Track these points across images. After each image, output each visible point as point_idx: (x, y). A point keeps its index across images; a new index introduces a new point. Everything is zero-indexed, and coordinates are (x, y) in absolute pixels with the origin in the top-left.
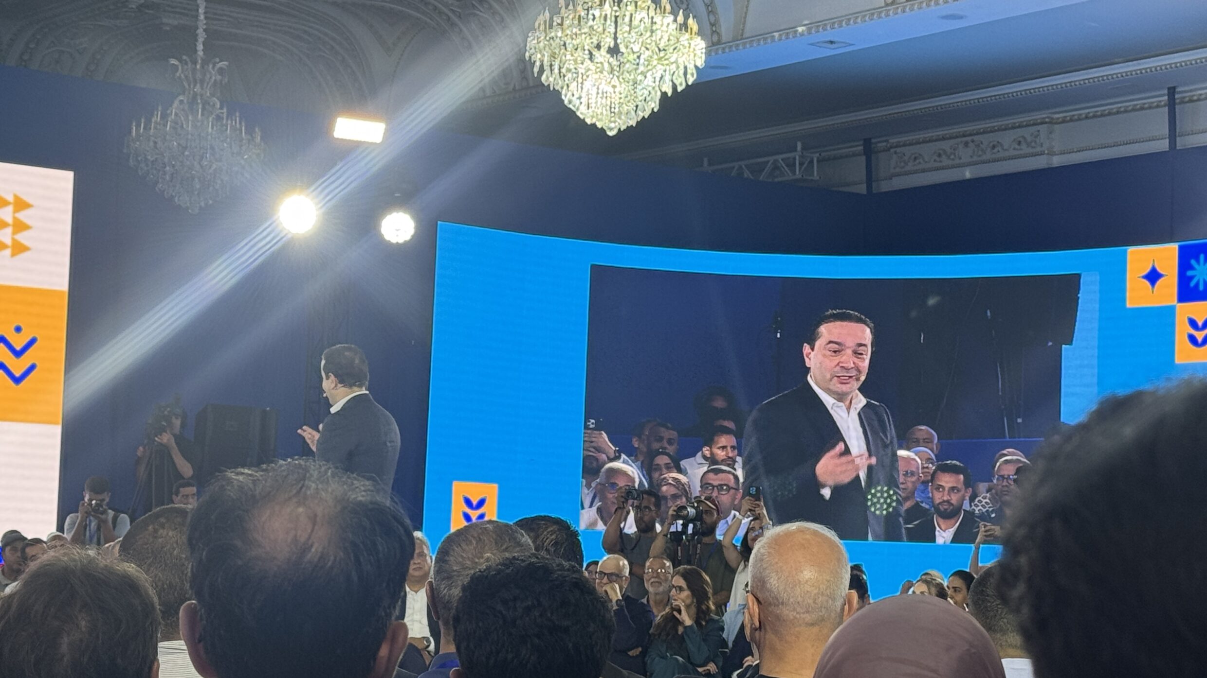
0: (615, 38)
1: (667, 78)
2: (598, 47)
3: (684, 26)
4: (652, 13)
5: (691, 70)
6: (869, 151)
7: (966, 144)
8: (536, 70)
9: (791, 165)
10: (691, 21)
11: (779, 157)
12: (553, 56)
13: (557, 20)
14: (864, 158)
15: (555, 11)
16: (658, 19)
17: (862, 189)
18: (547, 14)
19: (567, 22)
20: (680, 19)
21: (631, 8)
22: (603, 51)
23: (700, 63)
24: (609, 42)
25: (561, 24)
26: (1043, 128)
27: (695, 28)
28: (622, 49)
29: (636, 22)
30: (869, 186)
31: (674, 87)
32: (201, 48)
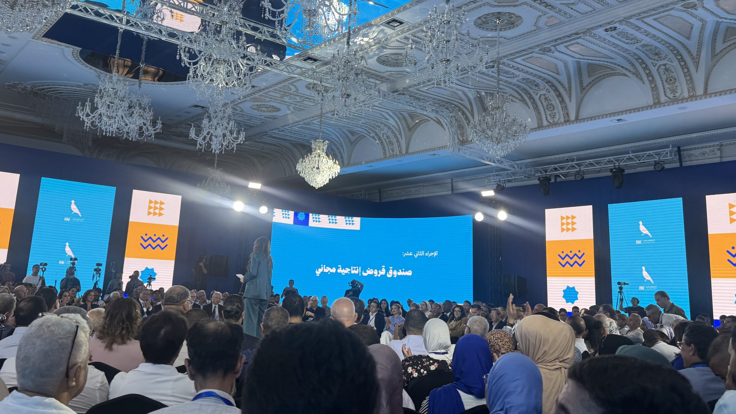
0: (318, 165)
1: (331, 175)
2: (314, 167)
3: (335, 163)
4: (327, 159)
5: (337, 173)
6: (380, 192)
7: (403, 191)
8: (299, 172)
9: (361, 195)
10: (337, 161)
11: (358, 193)
12: (303, 169)
13: (304, 160)
14: (378, 194)
15: (304, 158)
16: (329, 161)
17: (378, 201)
18: (302, 159)
19: (306, 161)
20: (334, 161)
21: (322, 158)
22: (315, 168)
23: (339, 171)
24: (317, 166)
25: (305, 162)
26: (422, 187)
27: (338, 163)
28: (320, 168)
29: (323, 161)
30: (380, 201)
31: (332, 177)
32: (216, 165)
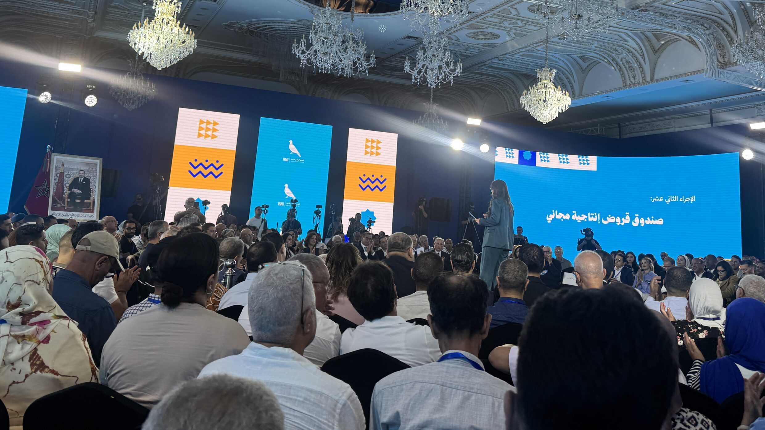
0: (545, 98)
1: (560, 108)
2: (540, 100)
3: (565, 94)
4: (556, 90)
5: (567, 106)
6: (620, 126)
7: (649, 125)
8: (523, 106)
9: (597, 130)
10: (567, 93)
11: (593, 128)
12: (528, 102)
13: (529, 92)
14: (618, 129)
15: (528, 90)
16: (557, 92)
17: (618, 137)
18: (526, 91)
19: (532, 93)
20: (564, 92)
21: (550, 89)
22: (542, 101)
23: (570, 103)
24: (543, 98)
25: (530, 94)
26: (673, 120)
27: (568, 94)
28: (547, 100)
29: (551, 93)
30: (620, 137)
31: (562, 110)
32: (431, 100)
